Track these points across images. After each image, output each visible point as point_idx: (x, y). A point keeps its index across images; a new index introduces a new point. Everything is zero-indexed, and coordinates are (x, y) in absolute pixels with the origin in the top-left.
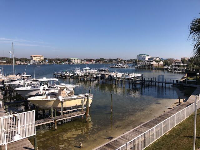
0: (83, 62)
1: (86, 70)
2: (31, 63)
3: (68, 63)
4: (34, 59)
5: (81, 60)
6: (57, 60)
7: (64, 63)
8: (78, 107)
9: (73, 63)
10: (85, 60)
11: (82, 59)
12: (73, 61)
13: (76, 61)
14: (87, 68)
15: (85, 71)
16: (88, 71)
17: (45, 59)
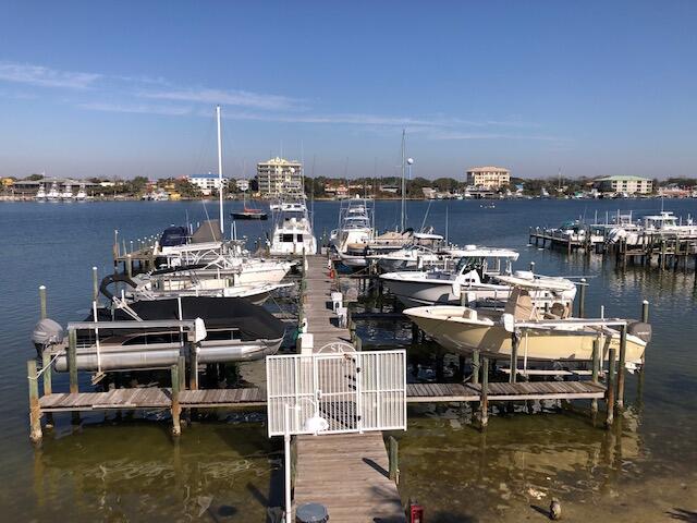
0: (661, 192)
1: (658, 224)
2: (467, 195)
3: (597, 194)
4: (477, 181)
5: (655, 184)
6: (556, 183)
7: (580, 196)
8: (582, 364)
9: (620, 195)
10: (671, 181)
11: (660, 180)
12: (619, 188)
13: (632, 187)
14: (667, 217)
15: (652, 228)
16: (667, 228)
17: (515, 181)
